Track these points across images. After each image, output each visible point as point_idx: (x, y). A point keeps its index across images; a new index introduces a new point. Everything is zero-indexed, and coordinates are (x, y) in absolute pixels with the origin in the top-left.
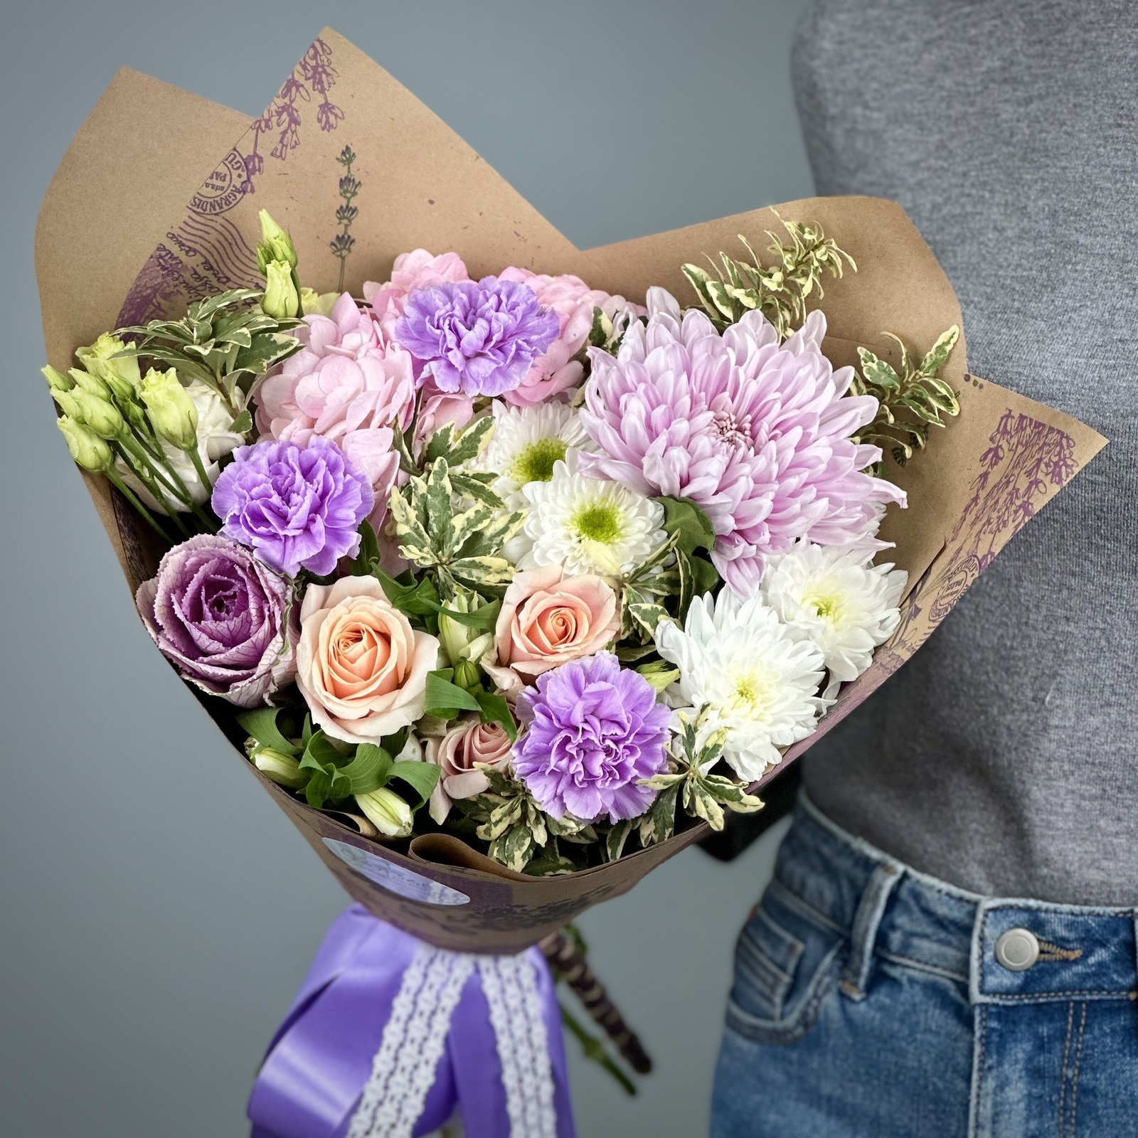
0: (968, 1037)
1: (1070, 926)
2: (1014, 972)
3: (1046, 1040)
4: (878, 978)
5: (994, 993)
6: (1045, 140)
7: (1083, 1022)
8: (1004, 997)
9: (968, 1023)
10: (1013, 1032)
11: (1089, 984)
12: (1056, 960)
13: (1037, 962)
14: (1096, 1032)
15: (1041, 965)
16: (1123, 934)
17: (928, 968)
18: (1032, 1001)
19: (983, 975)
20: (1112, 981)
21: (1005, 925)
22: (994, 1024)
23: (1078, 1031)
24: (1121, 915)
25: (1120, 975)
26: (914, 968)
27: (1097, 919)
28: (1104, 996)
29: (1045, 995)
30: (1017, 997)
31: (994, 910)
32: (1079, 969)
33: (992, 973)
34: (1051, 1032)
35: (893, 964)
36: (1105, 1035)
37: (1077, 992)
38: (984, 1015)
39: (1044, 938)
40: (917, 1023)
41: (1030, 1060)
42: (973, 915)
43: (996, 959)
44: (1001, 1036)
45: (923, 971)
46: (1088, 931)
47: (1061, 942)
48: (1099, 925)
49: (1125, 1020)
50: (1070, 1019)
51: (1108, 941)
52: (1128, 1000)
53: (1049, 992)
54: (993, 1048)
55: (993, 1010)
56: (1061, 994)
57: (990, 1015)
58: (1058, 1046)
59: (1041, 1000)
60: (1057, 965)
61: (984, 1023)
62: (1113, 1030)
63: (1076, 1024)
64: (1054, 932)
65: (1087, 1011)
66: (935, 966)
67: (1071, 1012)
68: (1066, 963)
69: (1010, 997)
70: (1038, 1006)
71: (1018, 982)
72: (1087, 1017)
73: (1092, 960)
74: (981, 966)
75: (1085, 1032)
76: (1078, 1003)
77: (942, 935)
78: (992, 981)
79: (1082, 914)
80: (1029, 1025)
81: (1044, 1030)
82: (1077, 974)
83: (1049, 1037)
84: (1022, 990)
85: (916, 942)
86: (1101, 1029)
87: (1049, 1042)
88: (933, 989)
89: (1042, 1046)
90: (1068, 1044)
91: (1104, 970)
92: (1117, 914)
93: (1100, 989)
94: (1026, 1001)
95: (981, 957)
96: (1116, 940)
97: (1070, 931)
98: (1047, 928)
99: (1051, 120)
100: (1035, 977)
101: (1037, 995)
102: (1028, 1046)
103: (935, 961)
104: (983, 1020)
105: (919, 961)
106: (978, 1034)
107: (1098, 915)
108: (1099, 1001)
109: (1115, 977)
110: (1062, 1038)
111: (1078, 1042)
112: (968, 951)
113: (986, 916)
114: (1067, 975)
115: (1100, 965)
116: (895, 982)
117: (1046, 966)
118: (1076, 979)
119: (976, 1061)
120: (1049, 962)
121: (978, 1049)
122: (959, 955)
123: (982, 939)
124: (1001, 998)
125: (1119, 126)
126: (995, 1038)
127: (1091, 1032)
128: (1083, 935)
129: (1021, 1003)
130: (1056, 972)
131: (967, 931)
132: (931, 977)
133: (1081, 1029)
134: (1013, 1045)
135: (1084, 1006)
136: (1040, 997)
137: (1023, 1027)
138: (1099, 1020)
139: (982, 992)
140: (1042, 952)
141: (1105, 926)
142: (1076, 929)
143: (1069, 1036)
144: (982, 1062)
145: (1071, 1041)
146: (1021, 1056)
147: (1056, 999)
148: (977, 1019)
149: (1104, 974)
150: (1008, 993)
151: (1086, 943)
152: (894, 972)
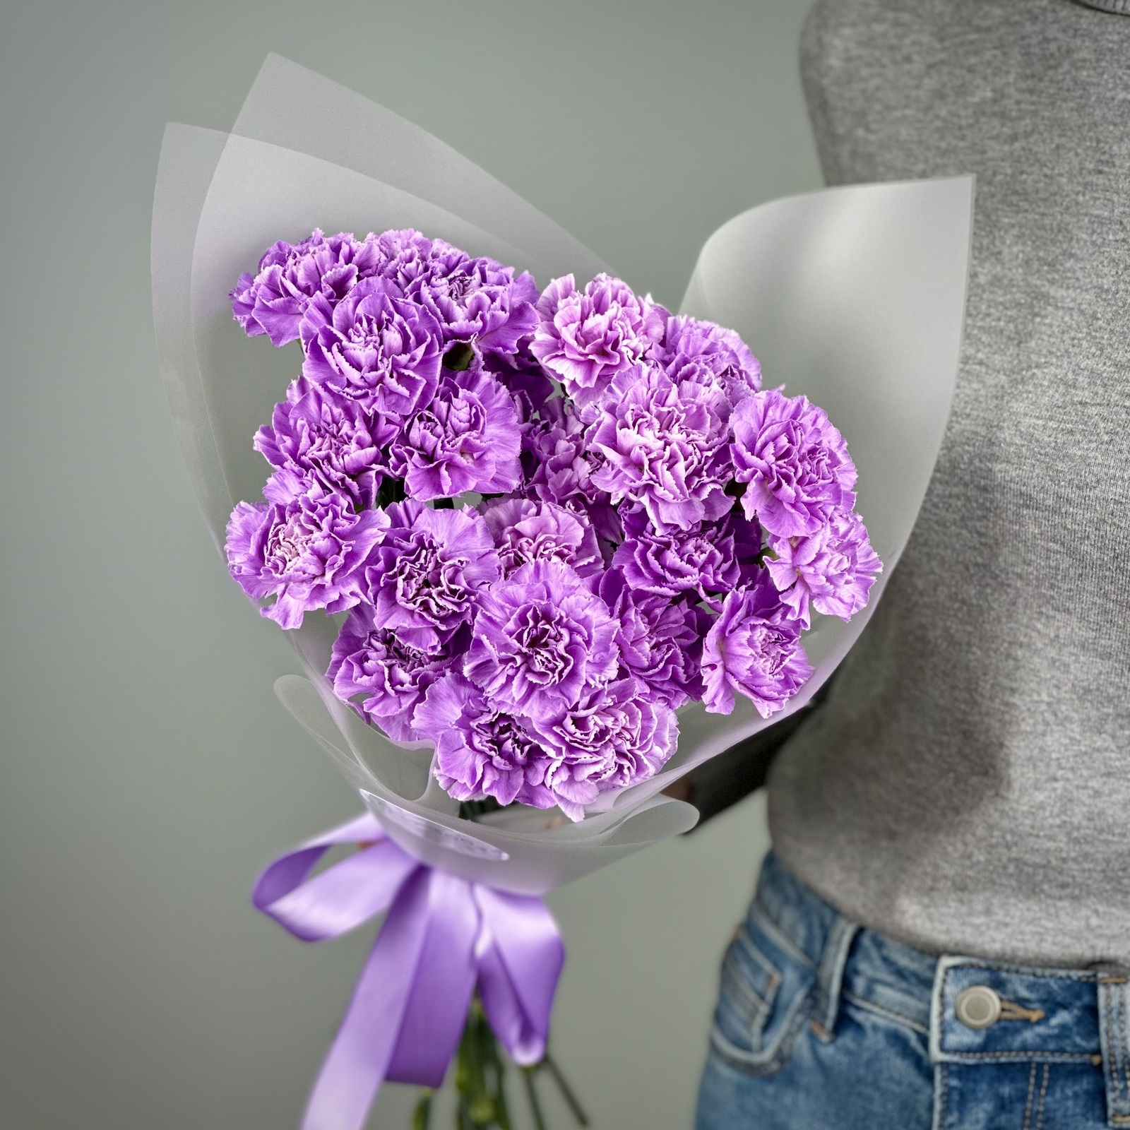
0: (928, 1090)
1: (1031, 987)
2: (976, 1030)
3: (1007, 1101)
4: (844, 1022)
5: (956, 1051)
6: (1025, 182)
7: (1045, 1083)
8: (965, 1055)
9: (929, 1076)
10: (974, 1091)
11: (1052, 1046)
12: (1017, 1020)
13: (999, 1020)
14: (1058, 1095)
15: (1003, 1024)
16: (1086, 999)
17: (892, 1016)
18: (994, 1061)
19: (943, 1032)
20: (1075, 1045)
21: (965, 983)
22: (954, 1082)
23: (1039, 1093)
24: (1084, 980)
25: (1083, 1038)
26: (878, 1015)
27: (1060, 982)
28: (1065, 1058)
29: (1006, 1054)
30: (978, 1055)
31: (955, 968)
32: (1041, 1030)
33: (952, 1031)
34: (1013, 1093)
35: (858, 1008)
36: (1066, 1098)
37: (1039, 1053)
38: (945, 1073)
39: (1005, 997)
40: (881, 1071)
41: (991, 1119)
42: (933, 968)
43: (957, 1017)
44: (962, 1094)
45: (885, 1018)
46: (1050, 993)
47: (1022, 1002)
48: (1061, 988)
49: (1088, 1083)
50: (1032, 1080)
51: (1070, 1004)
52: (1091, 1064)
53: (1010, 1050)
54: (954, 1106)
55: (954, 1068)
56: (1022, 1054)
57: (951, 1074)
58: (1019, 1107)
59: (1003, 1060)
60: (1018, 1025)
61: (946, 1081)
62: (1076, 1095)
63: (1038, 1085)
64: (1015, 992)
65: (1050, 1071)
66: (898, 1014)
67: (1033, 1072)
68: (1027, 1023)
69: (971, 1055)
70: (1000, 1066)
71: (978, 1040)
72: (1050, 1079)
73: (1054, 1021)
74: (942, 1023)
75: (1047, 1094)
76: (1040, 1066)
77: (904, 985)
78: (952, 1040)
79: (1044, 976)
80: (991, 1085)
81: (1006, 1090)
82: (1039, 1035)
83: (1010, 1097)
84: (983, 1048)
85: (880, 989)
86: (1063, 1091)
87: (1011, 1102)
88: (896, 1038)
89: (1003, 1105)
90: (1029, 1105)
91: (1067, 1033)
92: (1079, 978)
93: (1062, 1051)
94: (987, 1060)
95: (942, 1014)
96: (1078, 1004)
97: (1032, 992)
98: (1009, 987)
99: (1032, 161)
100: (995, 1037)
101: (998, 1054)
102: (988, 1106)
103: (897, 1009)
104: (943, 1078)
105: (882, 1008)
106: (939, 1090)
107: (1061, 978)
108: (1063, 1064)
109: (1078, 1040)
110: (1023, 1098)
111: (1039, 1104)
112: (929, 1003)
113: (946, 973)
114: (1029, 1036)
115: (1063, 1027)
116: (859, 1027)
117: (1009, 1025)
118: (1038, 1040)
119: (936, 1118)
120: (1010, 1020)
121: (938, 1106)
122: (921, 1006)
123: (942, 995)
124: (961, 1056)
125: (1100, 172)
126: (956, 1097)
127: (1053, 1095)
128: (1045, 997)
129: (982, 1062)
130: (1017, 1031)
131: (928, 984)
132: (893, 1026)
133: (1043, 1091)
134: (973, 1104)
135: (1046, 1068)
136: (1001, 1056)
137: (984, 1086)
138: (1061, 1082)
139: (943, 1049)
140: (1003, 1010)
141: (1069, 988)
142: (1038, 990)
143: (1030, 1097)
144: (943, 1118)
145: (1033, 1102)
146: (982, 1116)
147: (1017, 1060)
148: (938, 1076)
149: (1067, 1037)
150: (969, 1050)
151: (1048, 1005)
152: (859, 1017)
